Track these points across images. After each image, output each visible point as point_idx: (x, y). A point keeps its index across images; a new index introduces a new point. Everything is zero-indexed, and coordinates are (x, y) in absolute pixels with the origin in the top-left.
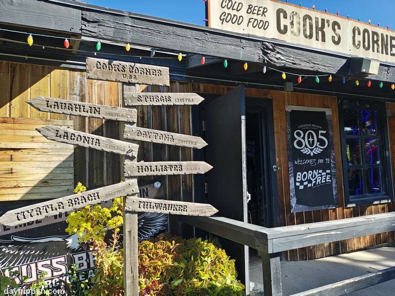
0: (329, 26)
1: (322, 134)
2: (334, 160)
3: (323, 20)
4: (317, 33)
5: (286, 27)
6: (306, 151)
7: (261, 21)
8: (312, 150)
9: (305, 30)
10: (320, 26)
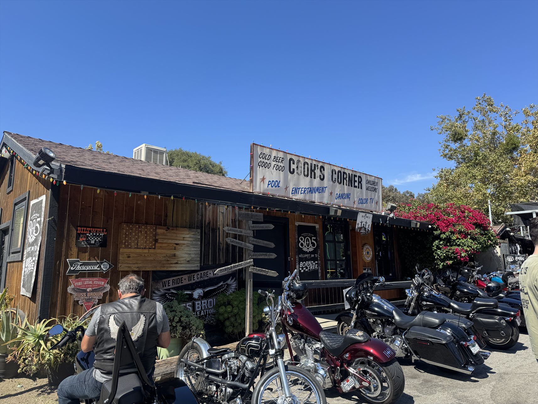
0: (318, 169)
1: (314, 240)
2: (320, 255)
3: (315, 165)
4: (311, 173)
5: (294, 169)
6: (305, 249)
7: (280, 166)
8: (308, 249)
9: (304, 171)
10: (313, 169)
